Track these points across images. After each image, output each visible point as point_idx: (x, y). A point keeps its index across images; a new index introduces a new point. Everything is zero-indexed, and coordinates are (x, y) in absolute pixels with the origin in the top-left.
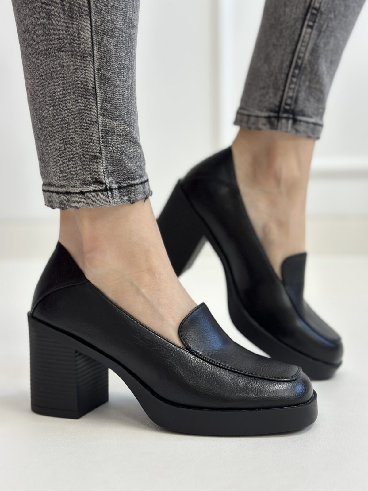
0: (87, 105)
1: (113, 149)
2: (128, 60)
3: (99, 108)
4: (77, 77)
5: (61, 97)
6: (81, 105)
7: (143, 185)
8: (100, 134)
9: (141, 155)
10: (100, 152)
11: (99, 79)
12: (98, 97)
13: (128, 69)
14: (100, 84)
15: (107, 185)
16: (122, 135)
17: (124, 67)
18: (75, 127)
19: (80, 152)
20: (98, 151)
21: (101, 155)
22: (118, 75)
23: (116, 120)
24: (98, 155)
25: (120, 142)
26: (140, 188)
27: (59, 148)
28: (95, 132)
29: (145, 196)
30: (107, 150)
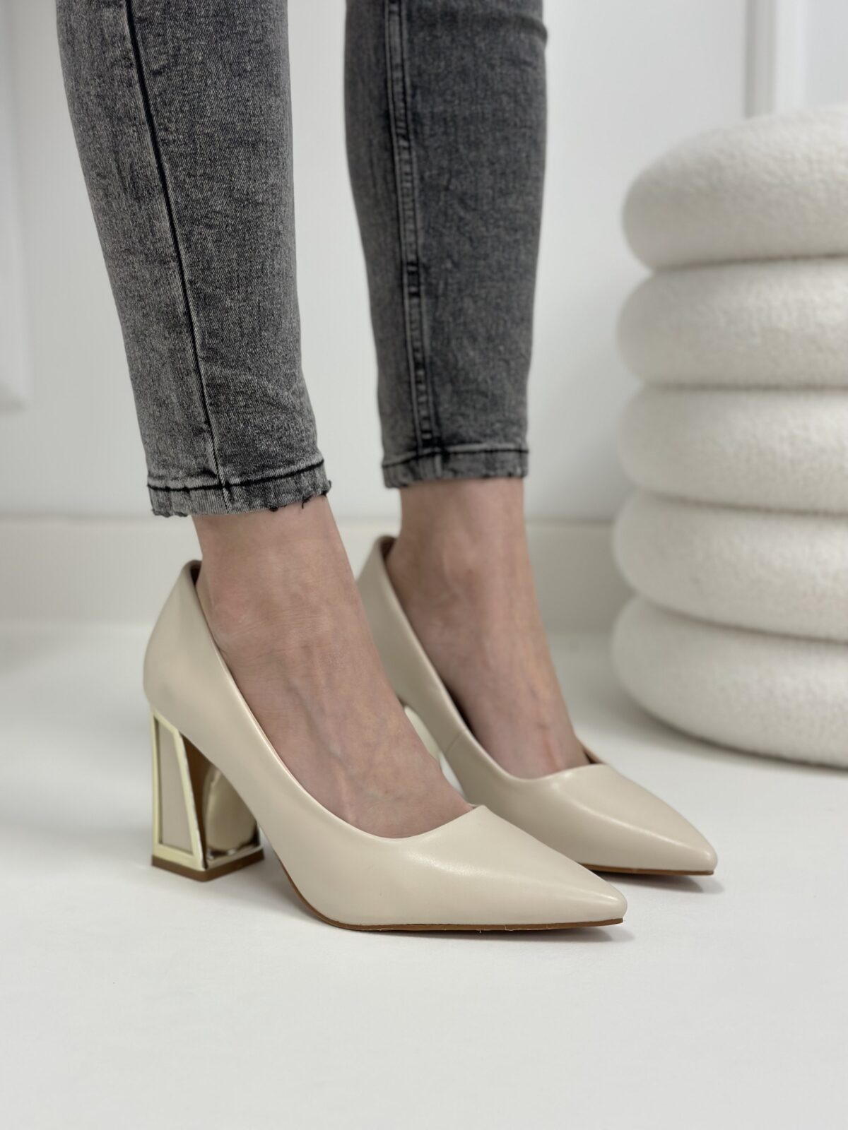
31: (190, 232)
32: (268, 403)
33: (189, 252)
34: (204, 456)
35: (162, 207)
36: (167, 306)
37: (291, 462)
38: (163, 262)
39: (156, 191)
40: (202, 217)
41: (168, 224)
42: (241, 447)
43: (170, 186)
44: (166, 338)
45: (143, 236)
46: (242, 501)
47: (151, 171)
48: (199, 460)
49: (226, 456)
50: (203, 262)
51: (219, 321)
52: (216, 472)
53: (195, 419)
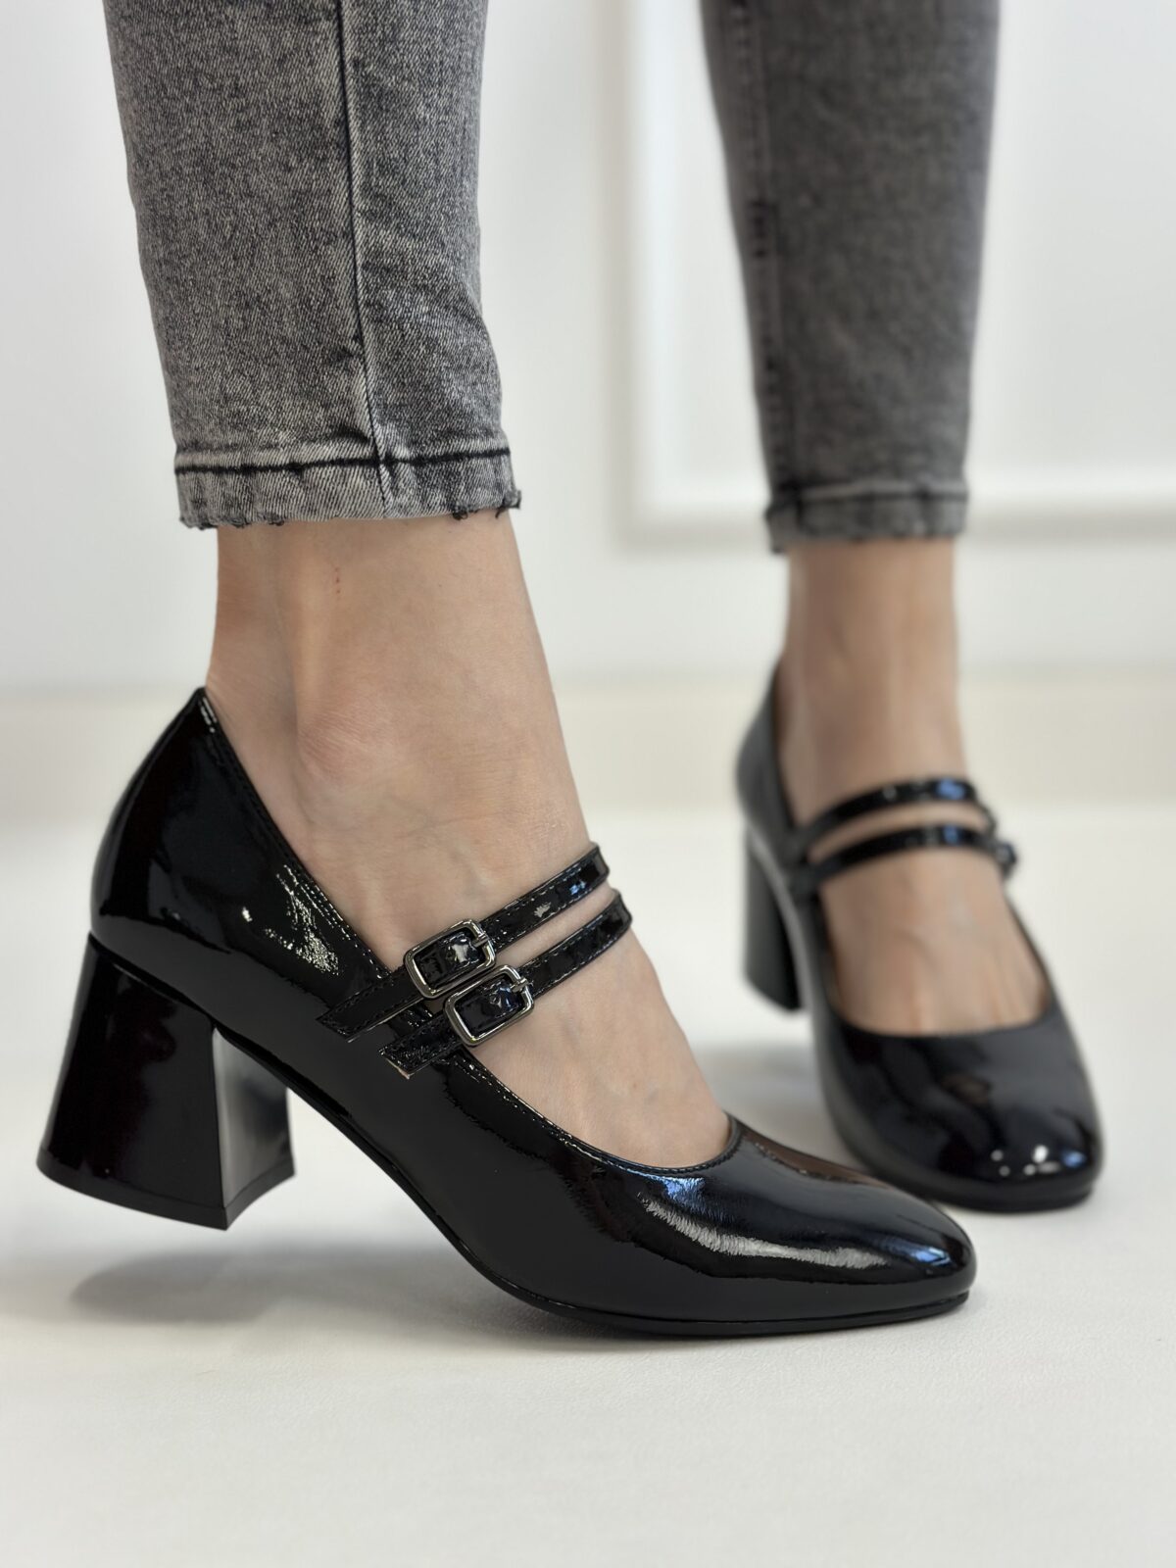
0: (316, 180)
1: (402, 330)
2: (455, 43)
3: (356, 190)
4: (287, 85)
5: (229, 152)
6: (297, 179)
7: (495, 461)
8: (359, 277)
9: (488, 363)
10: (359, 337)
11: (359, 93)
12: (355, 156)
13: (454, 72)
14: (363, 113)
15: (379, 445)
16: (430, 287)
17: (441, 63)
18: (279, 252)
19: (294, 333)
20: (352, 331)
21: (363, 345)
22: (420, 86)
23: (414, 236)
24: (353, 346)
25: (425, 309)
26: (485, 468)
27: (226, 322)
28: (342, 268)
29: (502, 497)
30: (382, 332)
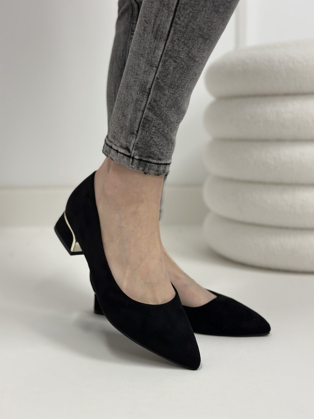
31: (167, 60)
32: (162, 135)
33: (162, 67)
34: (130, 143)
35: (162, 46)
36: (144, 82)
37: (160, 159)
38: (152, 66)
39: (163, 39)
40: (174, 57)
41: (161, 53)
42: (145, 146)
43: (169, 40)
44: (137, 94)
45: (150, 52)
46: (136, 166)
47: (166, 31)
48: (127, 143)
49: (138, 147)
50: (165, 73)
51: (160, 97)
52: (131, 151)
53: (133, 128)
